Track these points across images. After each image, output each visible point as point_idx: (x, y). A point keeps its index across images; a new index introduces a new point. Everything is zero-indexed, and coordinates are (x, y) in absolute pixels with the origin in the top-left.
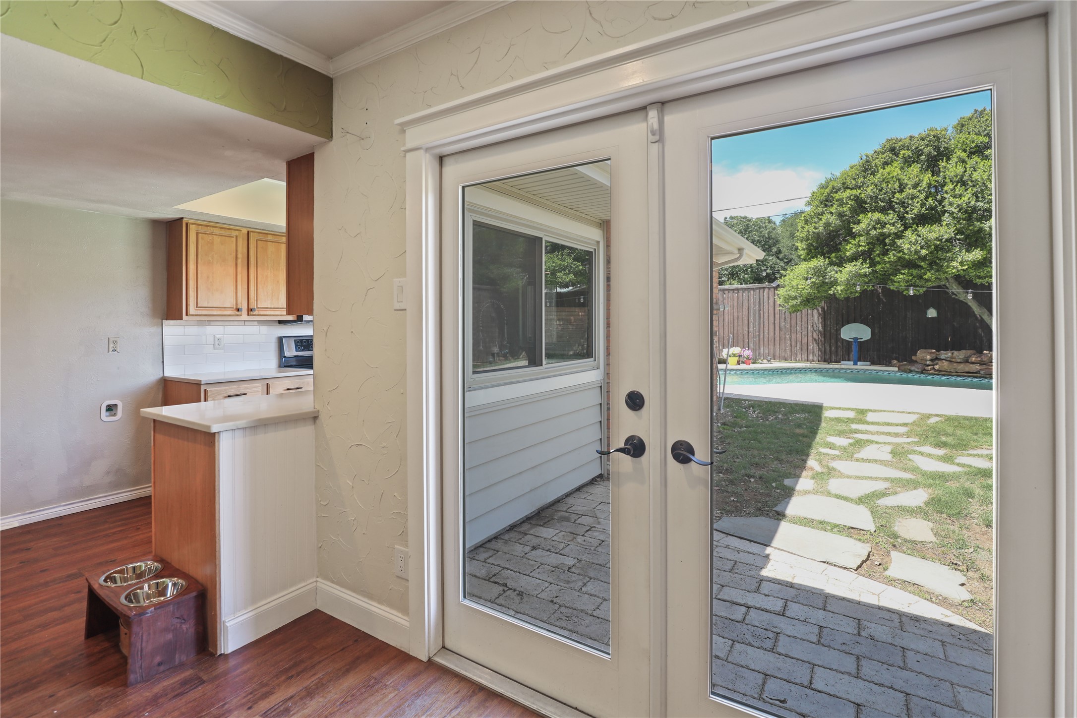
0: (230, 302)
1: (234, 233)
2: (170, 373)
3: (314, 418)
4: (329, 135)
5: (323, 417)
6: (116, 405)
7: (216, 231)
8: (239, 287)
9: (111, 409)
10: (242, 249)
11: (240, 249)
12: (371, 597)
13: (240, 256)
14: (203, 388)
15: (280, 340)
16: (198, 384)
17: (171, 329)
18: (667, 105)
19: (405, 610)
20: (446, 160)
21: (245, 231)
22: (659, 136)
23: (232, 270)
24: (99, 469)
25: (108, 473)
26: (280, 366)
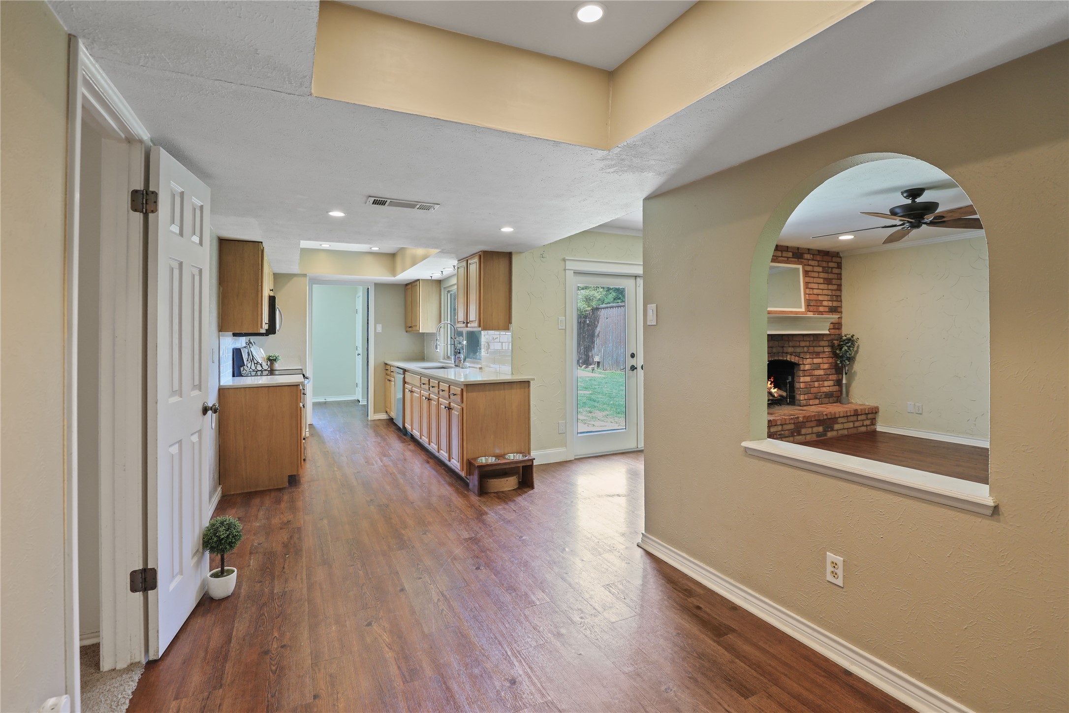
19: (564, 446)
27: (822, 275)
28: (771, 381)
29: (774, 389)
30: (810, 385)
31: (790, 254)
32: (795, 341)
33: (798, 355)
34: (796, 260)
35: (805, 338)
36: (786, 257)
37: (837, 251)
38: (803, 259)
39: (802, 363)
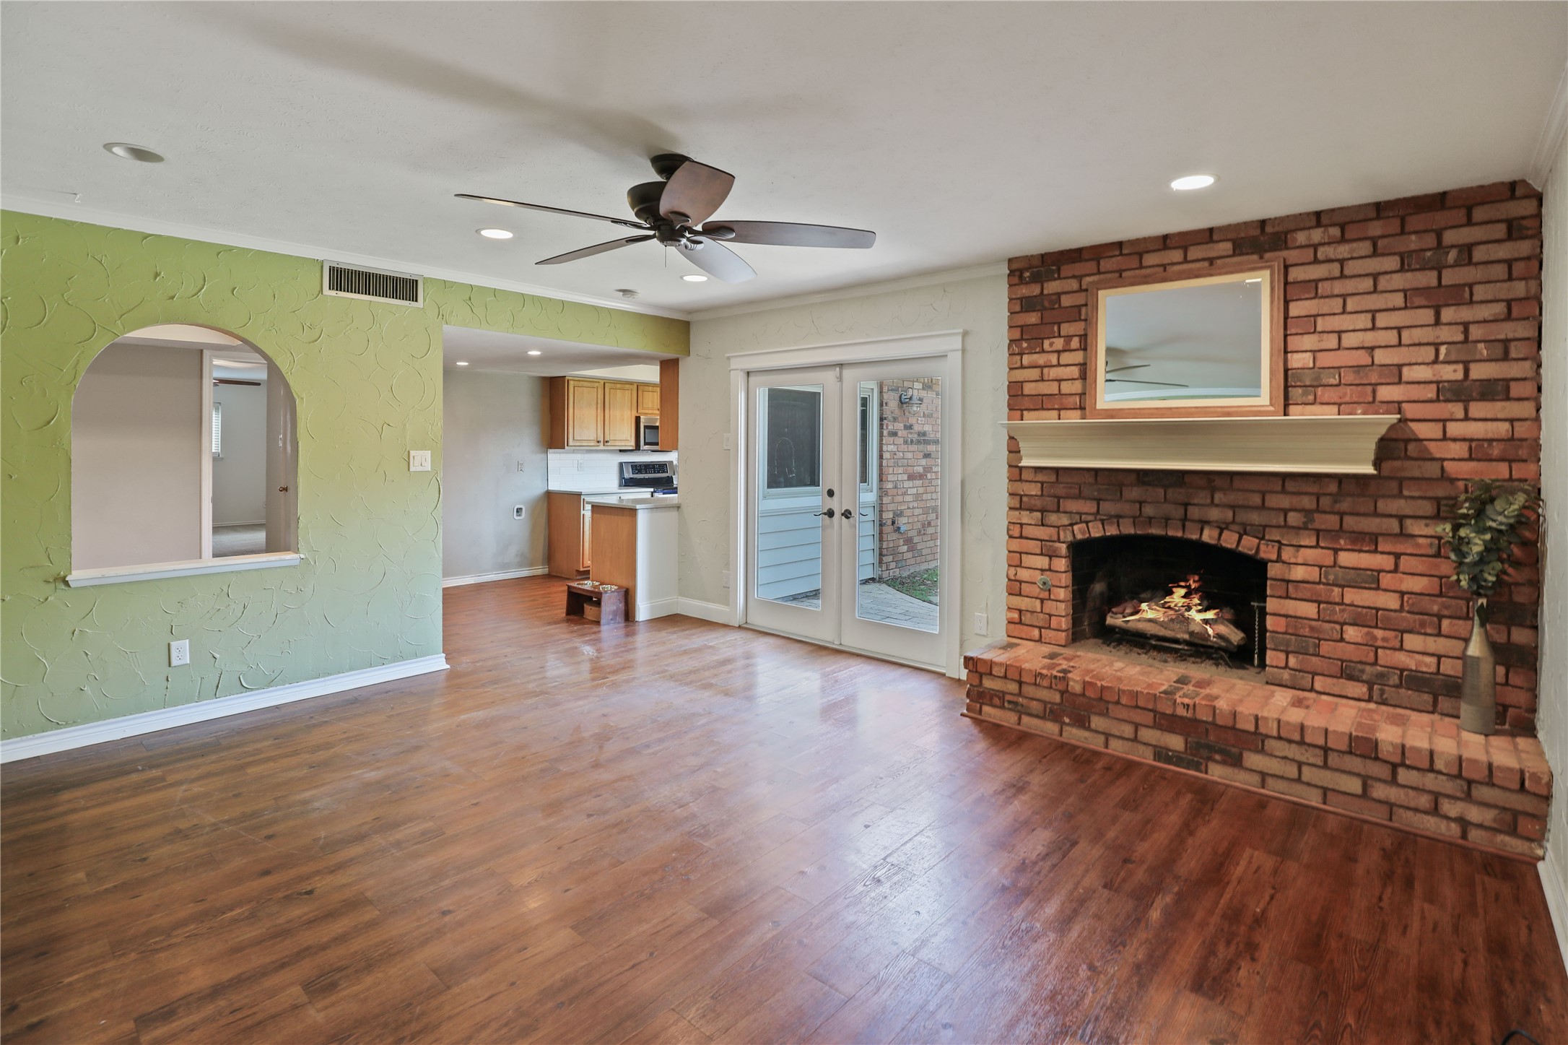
0: (593, 437)
1: (596, 385)
2: (551, 488)
3: (678, 507)
4: (688, 353)
5: (683, 507)
6: (521, 509)
7: (586, 384)
8: (599, 424)
9: (519, 510)
10: (600, 396)
11: (599, 397)
12: (709, 600)
13: (599, 401)
14: (582, 497)
15: (621, 464)
16: (579, 495)
17: (554, 457)
18: (844, 367)
19: (727, 604)
20: (750, 374)
21: (602, 382)
22: (840, 379)
23: (594, 412)
24: (512, 553)
25: (517, 555)
26: (620, 486)
27: (1399, 281)
28: (1188, 587)
29: (1199, 611)
30: (1312, 628)
31: (1226, 247)
32: (1239, 490)
33: (1261, 533)
34: (1255, 257)
35: (1290, 486)
36: (1203, 260)
37: (1507, 178)
38: (1287, 248)
39: (1274, 557)
